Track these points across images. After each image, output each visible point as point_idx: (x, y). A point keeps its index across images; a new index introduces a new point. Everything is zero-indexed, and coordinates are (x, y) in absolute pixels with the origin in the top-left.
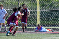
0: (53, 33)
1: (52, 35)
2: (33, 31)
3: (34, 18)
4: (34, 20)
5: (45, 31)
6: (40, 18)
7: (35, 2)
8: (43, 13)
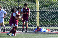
0: (52, 33)
1: (51, 35)
2: (32, 31)
3: (34, 19)
4: (33, 20)
5: (44, 31)
6: (40, 19)
7: (34, 3)
8: (42, 14)
